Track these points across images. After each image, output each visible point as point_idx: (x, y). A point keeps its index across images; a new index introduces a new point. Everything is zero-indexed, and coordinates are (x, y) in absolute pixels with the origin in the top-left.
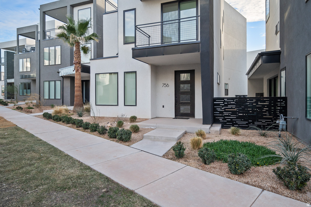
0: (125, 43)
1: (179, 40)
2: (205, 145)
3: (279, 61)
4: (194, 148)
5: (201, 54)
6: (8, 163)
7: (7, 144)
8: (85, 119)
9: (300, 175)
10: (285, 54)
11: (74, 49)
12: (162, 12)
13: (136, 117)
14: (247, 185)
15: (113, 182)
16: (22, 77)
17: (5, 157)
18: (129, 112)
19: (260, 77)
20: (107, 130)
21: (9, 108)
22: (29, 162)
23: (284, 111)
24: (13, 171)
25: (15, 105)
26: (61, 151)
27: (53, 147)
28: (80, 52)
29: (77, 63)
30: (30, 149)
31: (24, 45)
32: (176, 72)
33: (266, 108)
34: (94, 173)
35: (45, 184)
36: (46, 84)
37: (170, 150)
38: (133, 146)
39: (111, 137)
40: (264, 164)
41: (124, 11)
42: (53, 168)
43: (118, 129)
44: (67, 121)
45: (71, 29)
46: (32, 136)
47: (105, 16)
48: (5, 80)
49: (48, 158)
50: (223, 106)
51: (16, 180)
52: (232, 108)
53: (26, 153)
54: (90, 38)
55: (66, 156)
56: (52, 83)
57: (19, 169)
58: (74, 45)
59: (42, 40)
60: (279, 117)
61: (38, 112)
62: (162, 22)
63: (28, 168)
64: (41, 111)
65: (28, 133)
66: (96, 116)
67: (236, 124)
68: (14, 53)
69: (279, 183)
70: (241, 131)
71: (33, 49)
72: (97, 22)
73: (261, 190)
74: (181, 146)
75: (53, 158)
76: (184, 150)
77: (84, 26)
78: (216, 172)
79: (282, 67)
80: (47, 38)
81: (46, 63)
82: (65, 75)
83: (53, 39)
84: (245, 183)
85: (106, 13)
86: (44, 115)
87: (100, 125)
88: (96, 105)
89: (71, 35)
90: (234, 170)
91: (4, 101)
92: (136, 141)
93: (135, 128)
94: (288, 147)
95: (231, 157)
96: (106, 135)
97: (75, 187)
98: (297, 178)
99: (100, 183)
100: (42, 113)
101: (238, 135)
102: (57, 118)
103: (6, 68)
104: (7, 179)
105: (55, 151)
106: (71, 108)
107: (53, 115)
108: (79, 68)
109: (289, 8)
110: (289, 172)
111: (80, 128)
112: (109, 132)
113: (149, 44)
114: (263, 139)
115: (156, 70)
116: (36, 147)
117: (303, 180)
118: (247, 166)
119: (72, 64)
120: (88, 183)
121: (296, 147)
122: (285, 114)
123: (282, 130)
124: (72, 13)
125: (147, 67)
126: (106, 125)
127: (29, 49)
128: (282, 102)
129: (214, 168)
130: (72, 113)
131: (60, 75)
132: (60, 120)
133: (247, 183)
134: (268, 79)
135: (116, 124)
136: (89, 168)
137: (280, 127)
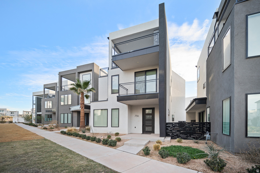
0: (113, 93)
1: (146, 92)
2: (162, 148)
3: (206, 103)
4: (155, 150)
5: (159, 99)
6: (42, 158)
7: (40, 148)
8: (87, 134)
9: (220, 164)
10: (209, 99)
11: (80, 96)
12: (135, 76)
13: (119, 133)
14: (189, 169)
15: (108, 168)
16: (47, 111)
17: (40, 155)
18: (114, 131)
19: (194, 111)
20: (101, 140)
21: (38, 128)
22: (55, 158)
23: (209, 130)
24: (46, 162)
25: (42, 127)
26: (74, 152)
27: (69, 149)
28: (84, 98)
29: (82, 104)
30: (55, 151)
31: (48, 94)
32: (143, 109)
33: (198, 128)
34: (96, 163)
35: (67, 170)
36: (62, 115)
37: (140, 151)
38: (118, 149)
39: (104, 144)
40: (198, 158)
41: (112, 76)
42: (71, 161)
43: (109, 140)
44: (76, 135)
45: (79, 85)
46: (55, 144)
47: (99, 78)
48: (35, 113)
49: (66, 156)
50: (172, 127)
51: (48, 167)
52: (177, 128)
53: (53, 153)
54: (90, 90)
55: (77, 154)
56: (66, 115)
57: (49, 162)
58: (80, 94)
59: (60, 91)
60: (206, 133)
61: (57, 131)
62: (135, 82)
63: (55, 161)
64: (59, 130)
65: (52, 142)
66: (94, 132)
67: (180, 137)
68: (42, 98)
69: (208, 168)
70: (183, 141)
71: (54, 96)
72: (94, 81)
73: (197, 171)
74: (148, 149)
75: (70, 156)
76: (150, 151)
77: (86, 84)
78: (169, 163)
79: (207, 106)
80: (63, 90)
81: (62, 103)
82: (74, 110)
83: (67, 91)
84: (187, 168)
85: (100, 77)
86: (61, 132)
87: (97, 137)
88: (94, 127)
89: (79, 89)
90: (180, 161)
91: (35, 124)
92: (119, 146)
93: (119, 139)
94: (211, 148)
95: (179, 154)
96: (101, 143)
97: (85, 171)
98: (219, 165)
99: (100, 169)
100: (60, 131)
101: (181, 142)
102: (69, 134)
103: (37, 106)
104: (43, 167)
105: (70, 152)
106: (78, 128)
107: (67, 132)
108: (83, 107)
109: (212, 75)
110: (214, 162)
111: (85, 139)
112: (103, 141)
113: (127, 94)
114: (196, 145)
115: (131, 108)
116: (59, 150)
117: (222, 166)
118: (189, 159)
119: (78, 104)
120: (92, 169)
121: (216, 149)
122: (210, 131)
123: (208, 140)
124: (79, 76)
125: (126, 107)
126: (100, 138)
127: (51, 96)
128: (208, 125)
129: (168, 160)
130: (78, 131)
131: (71, 110)
132: (72, 135)
133: (189, 168)
134: (198, 113)
135: (107, 137)
136: (92, 161)
137: (207, 138)
